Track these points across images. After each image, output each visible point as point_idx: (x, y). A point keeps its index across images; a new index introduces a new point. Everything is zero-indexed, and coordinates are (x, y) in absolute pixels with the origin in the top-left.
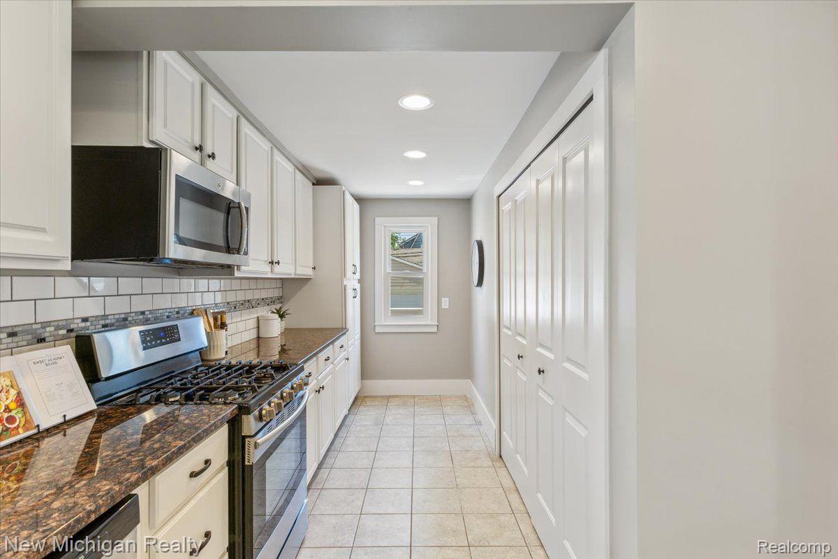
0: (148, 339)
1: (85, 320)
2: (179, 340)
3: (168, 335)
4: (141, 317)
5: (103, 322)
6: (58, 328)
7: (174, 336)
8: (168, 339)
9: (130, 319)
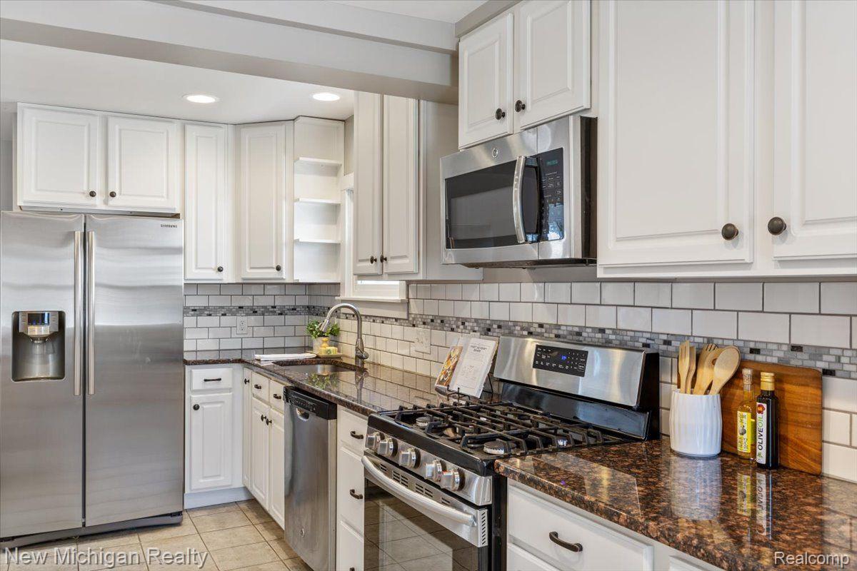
0: (544, 357)
1: (541, 326)
2: (582, 374)
3: (574, 362)
4: (599, 335)
5: (555, 332)
6: (523, 329)
7: (577, 366)
8: (567, 367)
9: (584, 334)
